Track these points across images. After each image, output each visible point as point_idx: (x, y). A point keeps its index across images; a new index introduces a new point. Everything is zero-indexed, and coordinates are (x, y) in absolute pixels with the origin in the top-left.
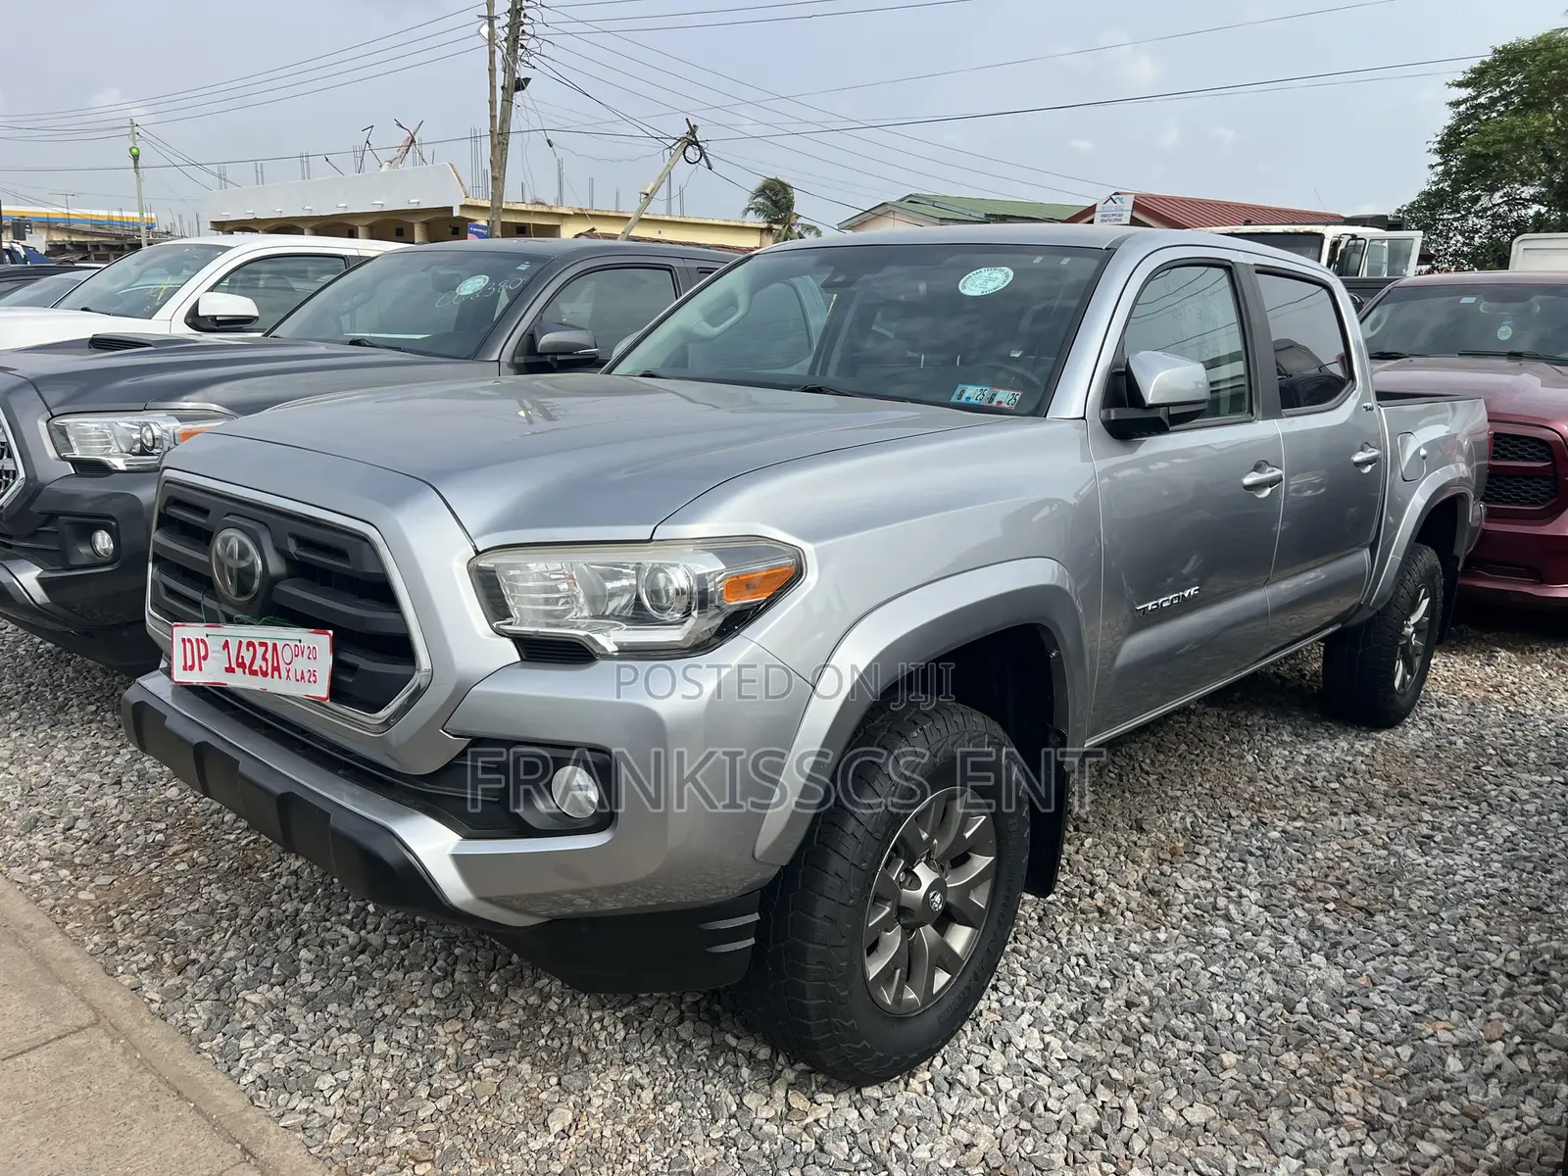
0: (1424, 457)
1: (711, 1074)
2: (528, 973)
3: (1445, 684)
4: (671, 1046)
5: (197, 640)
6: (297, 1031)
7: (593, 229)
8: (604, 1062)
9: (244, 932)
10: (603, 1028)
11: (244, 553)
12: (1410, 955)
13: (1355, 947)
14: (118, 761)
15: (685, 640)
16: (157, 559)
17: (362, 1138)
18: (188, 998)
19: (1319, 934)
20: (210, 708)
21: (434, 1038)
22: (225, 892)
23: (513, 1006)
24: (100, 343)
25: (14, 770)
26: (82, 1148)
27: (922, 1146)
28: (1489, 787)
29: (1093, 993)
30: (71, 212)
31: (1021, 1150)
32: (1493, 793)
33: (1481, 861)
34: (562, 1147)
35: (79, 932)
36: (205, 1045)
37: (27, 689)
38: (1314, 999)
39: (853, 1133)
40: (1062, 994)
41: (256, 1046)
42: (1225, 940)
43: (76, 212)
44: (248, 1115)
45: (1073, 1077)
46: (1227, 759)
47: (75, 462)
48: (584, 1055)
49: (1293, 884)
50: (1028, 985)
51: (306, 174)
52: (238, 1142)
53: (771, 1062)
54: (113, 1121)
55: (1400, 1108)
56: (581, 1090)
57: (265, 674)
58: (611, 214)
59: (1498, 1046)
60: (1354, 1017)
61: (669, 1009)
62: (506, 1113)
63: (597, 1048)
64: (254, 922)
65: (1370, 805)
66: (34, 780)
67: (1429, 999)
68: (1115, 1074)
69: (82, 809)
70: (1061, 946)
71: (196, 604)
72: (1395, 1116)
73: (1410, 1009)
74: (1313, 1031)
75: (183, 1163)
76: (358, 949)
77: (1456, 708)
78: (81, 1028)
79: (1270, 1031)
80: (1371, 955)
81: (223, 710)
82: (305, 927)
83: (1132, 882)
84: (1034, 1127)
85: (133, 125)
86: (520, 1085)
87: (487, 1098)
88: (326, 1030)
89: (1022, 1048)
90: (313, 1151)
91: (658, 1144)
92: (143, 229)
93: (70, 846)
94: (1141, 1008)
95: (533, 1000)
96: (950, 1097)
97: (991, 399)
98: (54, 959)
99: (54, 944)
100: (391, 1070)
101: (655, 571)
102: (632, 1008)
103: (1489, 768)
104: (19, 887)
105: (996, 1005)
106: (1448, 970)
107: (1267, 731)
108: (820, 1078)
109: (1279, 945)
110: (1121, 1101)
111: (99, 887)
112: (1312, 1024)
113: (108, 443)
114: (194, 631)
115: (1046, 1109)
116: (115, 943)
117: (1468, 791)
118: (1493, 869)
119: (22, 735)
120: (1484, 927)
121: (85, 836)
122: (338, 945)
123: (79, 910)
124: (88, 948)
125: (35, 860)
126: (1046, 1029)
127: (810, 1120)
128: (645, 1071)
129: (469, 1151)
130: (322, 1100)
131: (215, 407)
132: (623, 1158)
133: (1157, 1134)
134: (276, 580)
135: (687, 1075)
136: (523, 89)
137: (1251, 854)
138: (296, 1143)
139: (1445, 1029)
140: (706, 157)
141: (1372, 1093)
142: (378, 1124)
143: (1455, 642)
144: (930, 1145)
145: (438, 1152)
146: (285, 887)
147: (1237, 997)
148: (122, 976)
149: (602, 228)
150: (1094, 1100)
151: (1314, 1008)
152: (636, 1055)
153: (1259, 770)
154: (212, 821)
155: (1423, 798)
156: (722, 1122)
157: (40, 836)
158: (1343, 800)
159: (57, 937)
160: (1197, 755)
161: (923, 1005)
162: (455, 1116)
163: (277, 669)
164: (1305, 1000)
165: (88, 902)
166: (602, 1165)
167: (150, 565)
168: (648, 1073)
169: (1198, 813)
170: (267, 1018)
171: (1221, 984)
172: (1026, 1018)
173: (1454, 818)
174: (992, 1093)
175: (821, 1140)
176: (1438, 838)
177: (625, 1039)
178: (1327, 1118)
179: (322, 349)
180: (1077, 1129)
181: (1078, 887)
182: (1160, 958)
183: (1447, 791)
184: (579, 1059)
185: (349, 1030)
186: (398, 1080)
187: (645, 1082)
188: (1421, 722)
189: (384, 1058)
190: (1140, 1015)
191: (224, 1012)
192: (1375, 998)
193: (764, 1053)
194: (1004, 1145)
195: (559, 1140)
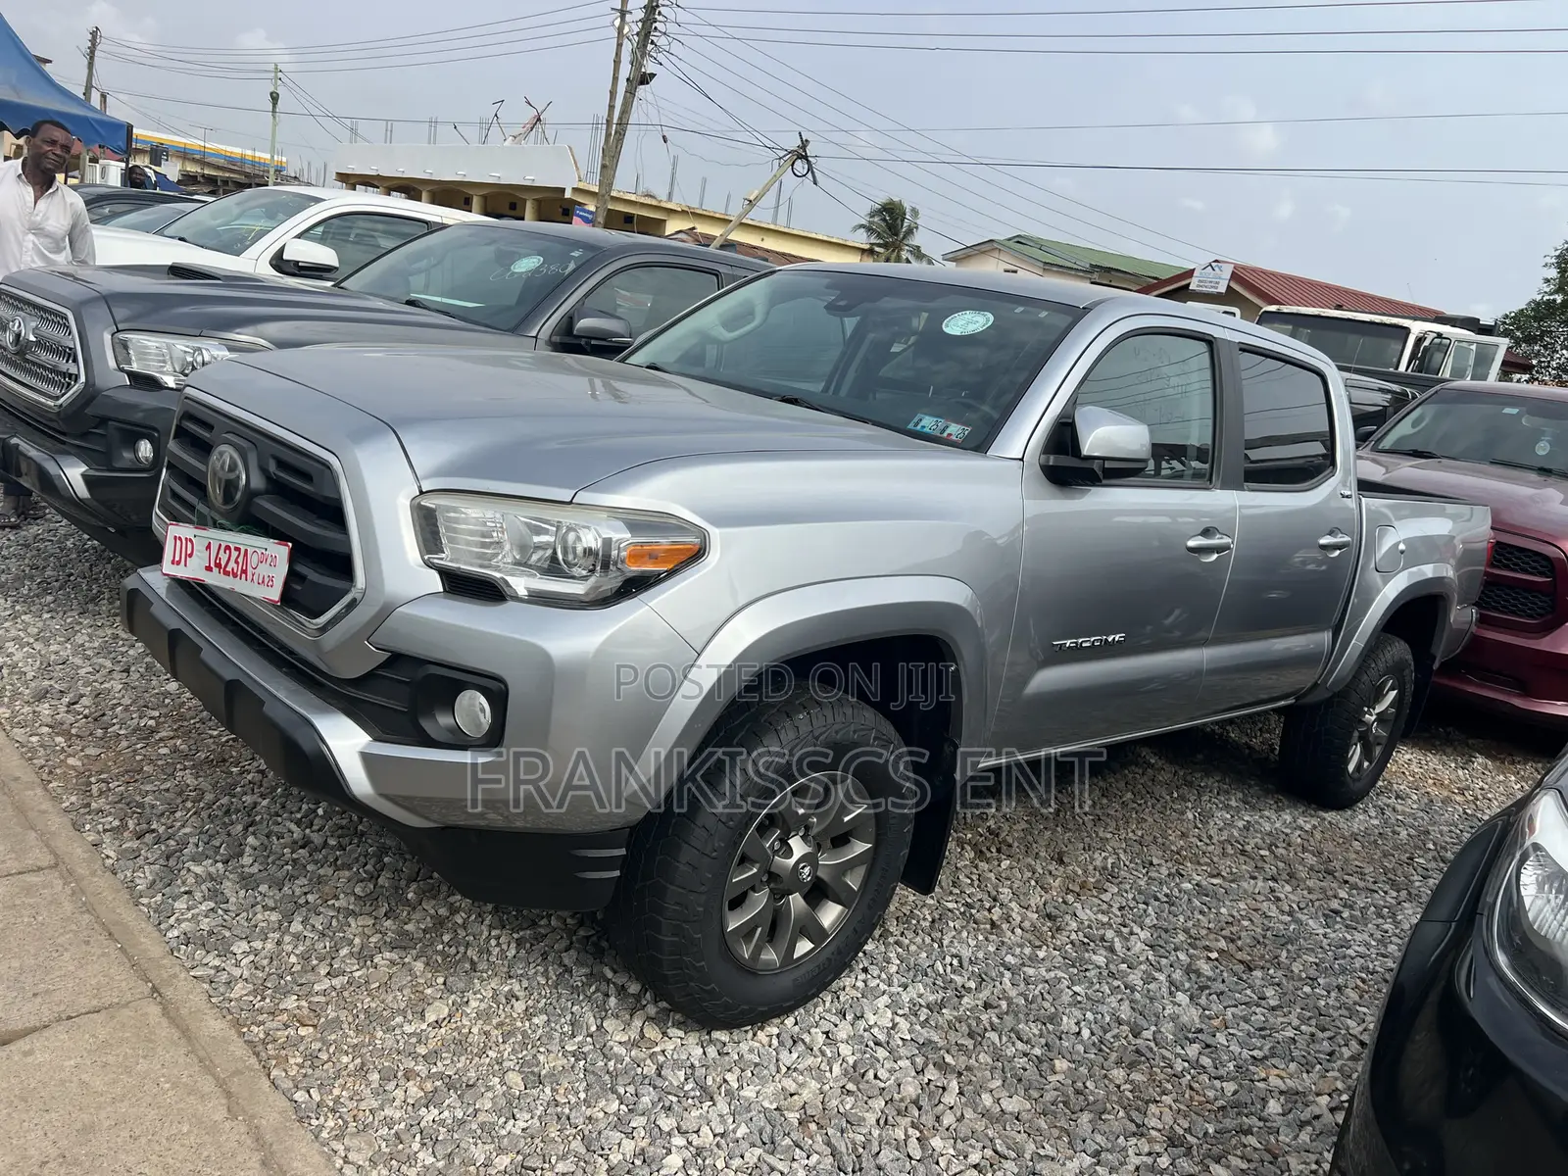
0: (1402, 552)
1: (581, 998)
2: (444, 888)
3: (1411, 779)
4: (554, 970)
5: (186, 539)
6: (227, 902)
7: (694, 228)
8: (490, 973)
9: (204, 814)
10: (498, 945)
11: (233, 468)
12: (1273, 1009)
13: (1222, 993)
14: (131, 652)
15: (587, 594)
16: (170, 467)
17: (259, 998)
18: (140, 861)
19: (1193, 976)
20: (193, 603)
21: (345, 928)
22: (196, 779)
23: (424, 913)
24: (178, 271)
25: (38, 646)
26: (16, 964)
27: (751, 1087)
28: (1416, 878)
29: (956, 990)
30: (207, 145)
31: (840, 1106)
32: (1417, 884)
33: (1379, 941)
34: (432, 1035)
35: (59, 791)
36: (144, 901)
37: (67, 578)
38: (1162, 1030)
39: (692, 1066)
40: (926, 986)
41: (188, 909)
42: (1099, 967)
43: (212, 146)
44: (165, 961)
45: (909, 1055)
46: (1169, 812)
47: (132, 375)
48: (473, 963)
49: (1186, 931)
50: (897, 973)
51: (432, 139)
52: (151, 982)
53: (638, 997)
54: (48, 947)
55: (1206, 1134)
56: (463, 992)
57: (235, 575)
58: (717, 216)
59: (1324, 1100)
60: (1193, 1050)
61: (562, 937)
62: (390, 998)
63: (488, 960)
64: (215, 807)
65: (1291, 875)
66: (53, 657)
67: (1273, 1048)
68: (949, 1059)
69: (89, 689)
70: (941, 946)
71: (191, 508)
72: (1199, 1139)
73: (1251, 1053)
74: (1149, 1055)
75: (98, 990)
76: (300, 843)
77: (1415, 802)
78: (40, 869)
79: (1110, 1049)
80: (1234, 1002)
81: (202, 606)
82: (258, 818)
83: (1033, 905)
84: (859, 1090)
85: (277, 70)
86: (409, 978)
87: (378, 984)
88: (253, 906)
89: (871, 1023)
90: (213, 1000)
91: (516, 1046)
92: (272, 171)
93: (70, 718)
94: (996, 1011)
95: (443, 911)
96: (791, 1052)
97: (944, 430)
98: (32, 809)
99: (35, 797)
100: (301, 948)
101: (570, 529)
102: (529, 932)
103: (1421, 861)
104: (17, 745)
105: (860, 984)
106: (1303, 1027)
107: (1218, 794)
108: (678, 1017)
109: (1148, 979)
110: (945, 1082)
111: (87, 756)
112: (1151, 1050)
113: (164, 362)
114: (184, 531)
115: (876, 1077)
116: (88, 805)
117: (1393, 877)
118: (1389, 950)
119: (52, 617)
120: (1357, 998)
121: (87, 711)
122: (283, 838)
123: (65, 772)
124: (64, 805)
125: (37, 725)
126: (900, 1012)
127: (657, 1049)
128: (524, 986)
129: (350, 1024)
130: (234, 961)
131: (262, 342)
132: (482, 1053)
133: (969, 1114)
134: (256, 494)
135: (560, 996)
136: (648, 83)
137: (1157, 899)
138: (199, 990)
139: (1278, 1076)
140: (813, 173)
141: (1185, 1117)
142: (276, 989)
143: (1438, 743)
144: (758, 1088)
145: (323, 1020)
146: (250, 782)
147: (1089, 1015)
148: (88, 833)
149: (703, 228)
150: (921, 1077)
151: (1159, 1036)
152: (520, 972)
153: (1196, 827)
154: (200, 716)
155: (1346, 877)
156: (579, 1038)
157: (47, 705)
158: (1267, 866)
159: (39, 791)
160: (1140, 805)
161: (780, 967)
162: (346, 994)
163: (244, 572)
164: (1153, 1028)
165: (73, 768)
166: (463, 1055)
167: (164, 470)
168: (526, 988)
169: (1122, 856)
170: (203, 887)
171: (1080, 1002)
172: (885, 999)
173: (1369, 900)
174: (830, 1055)
175: (662, 1067)
176: (1346, 915)
177: (515, 957)
178: (1133, 1128)
179: (380, 304)
180: (897, 1097)
181: (980, 900)
182: (1031, 971)
183: (1373, 874)
184: (467, 966)
185: (273, 909)
186: (305, 958)
187: (521, 994)
188: (1372, 810)
189: (298, 937)
190: (993, 1015)
191: (169, 875)
192: (1221, 1038)
193: (634, 988)
194: (826, 1100)
195: (431, 1029)
